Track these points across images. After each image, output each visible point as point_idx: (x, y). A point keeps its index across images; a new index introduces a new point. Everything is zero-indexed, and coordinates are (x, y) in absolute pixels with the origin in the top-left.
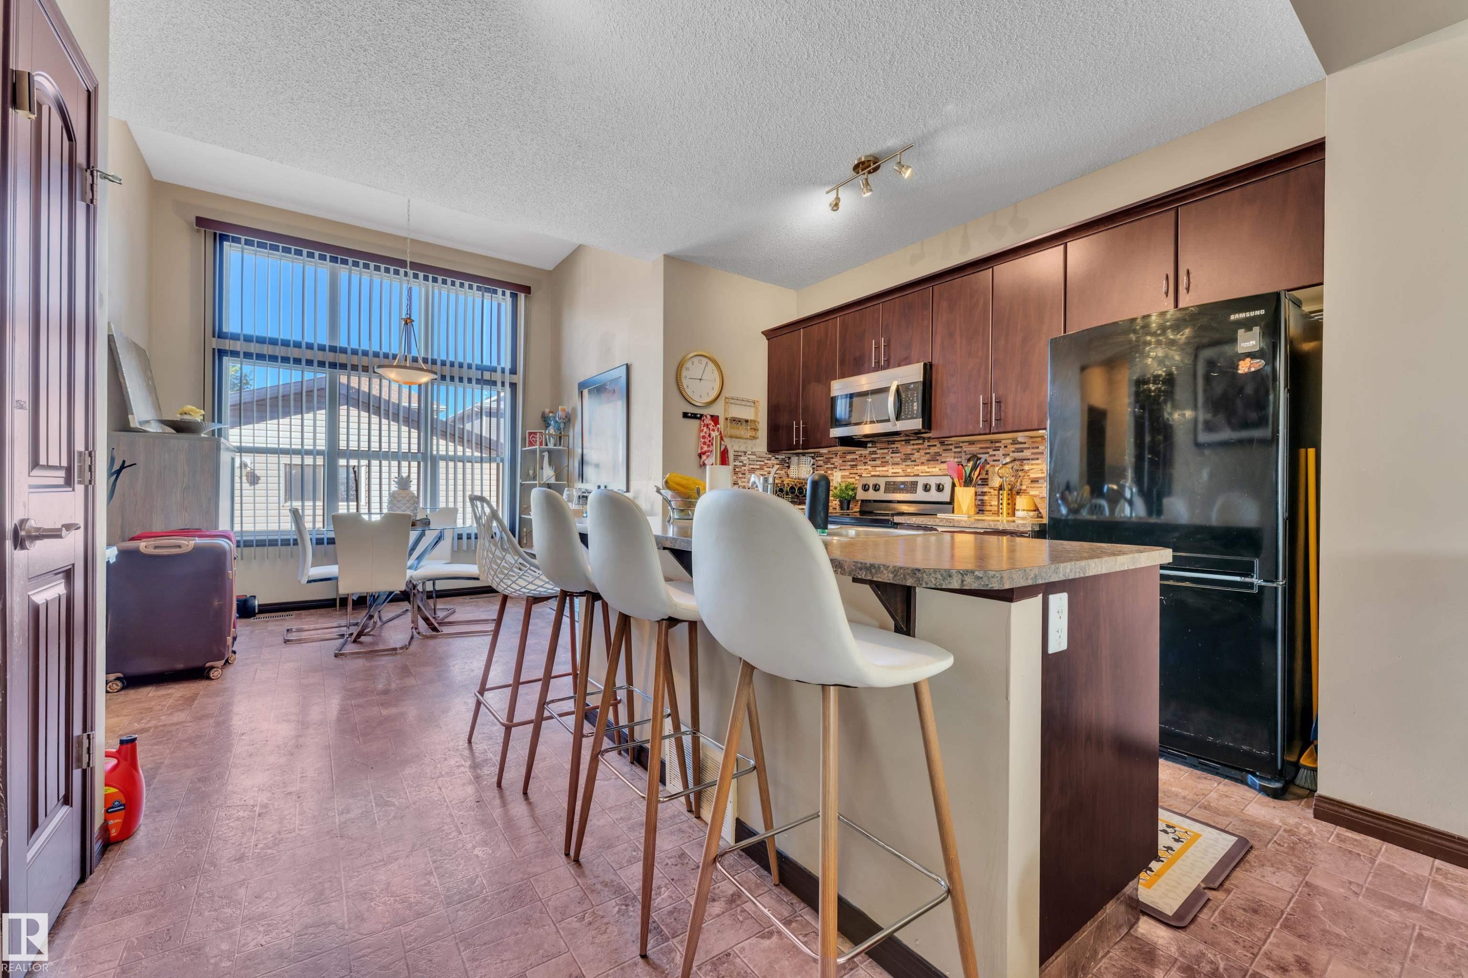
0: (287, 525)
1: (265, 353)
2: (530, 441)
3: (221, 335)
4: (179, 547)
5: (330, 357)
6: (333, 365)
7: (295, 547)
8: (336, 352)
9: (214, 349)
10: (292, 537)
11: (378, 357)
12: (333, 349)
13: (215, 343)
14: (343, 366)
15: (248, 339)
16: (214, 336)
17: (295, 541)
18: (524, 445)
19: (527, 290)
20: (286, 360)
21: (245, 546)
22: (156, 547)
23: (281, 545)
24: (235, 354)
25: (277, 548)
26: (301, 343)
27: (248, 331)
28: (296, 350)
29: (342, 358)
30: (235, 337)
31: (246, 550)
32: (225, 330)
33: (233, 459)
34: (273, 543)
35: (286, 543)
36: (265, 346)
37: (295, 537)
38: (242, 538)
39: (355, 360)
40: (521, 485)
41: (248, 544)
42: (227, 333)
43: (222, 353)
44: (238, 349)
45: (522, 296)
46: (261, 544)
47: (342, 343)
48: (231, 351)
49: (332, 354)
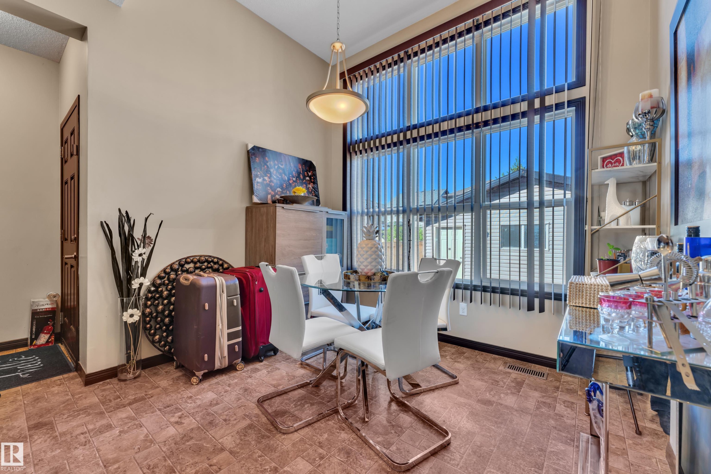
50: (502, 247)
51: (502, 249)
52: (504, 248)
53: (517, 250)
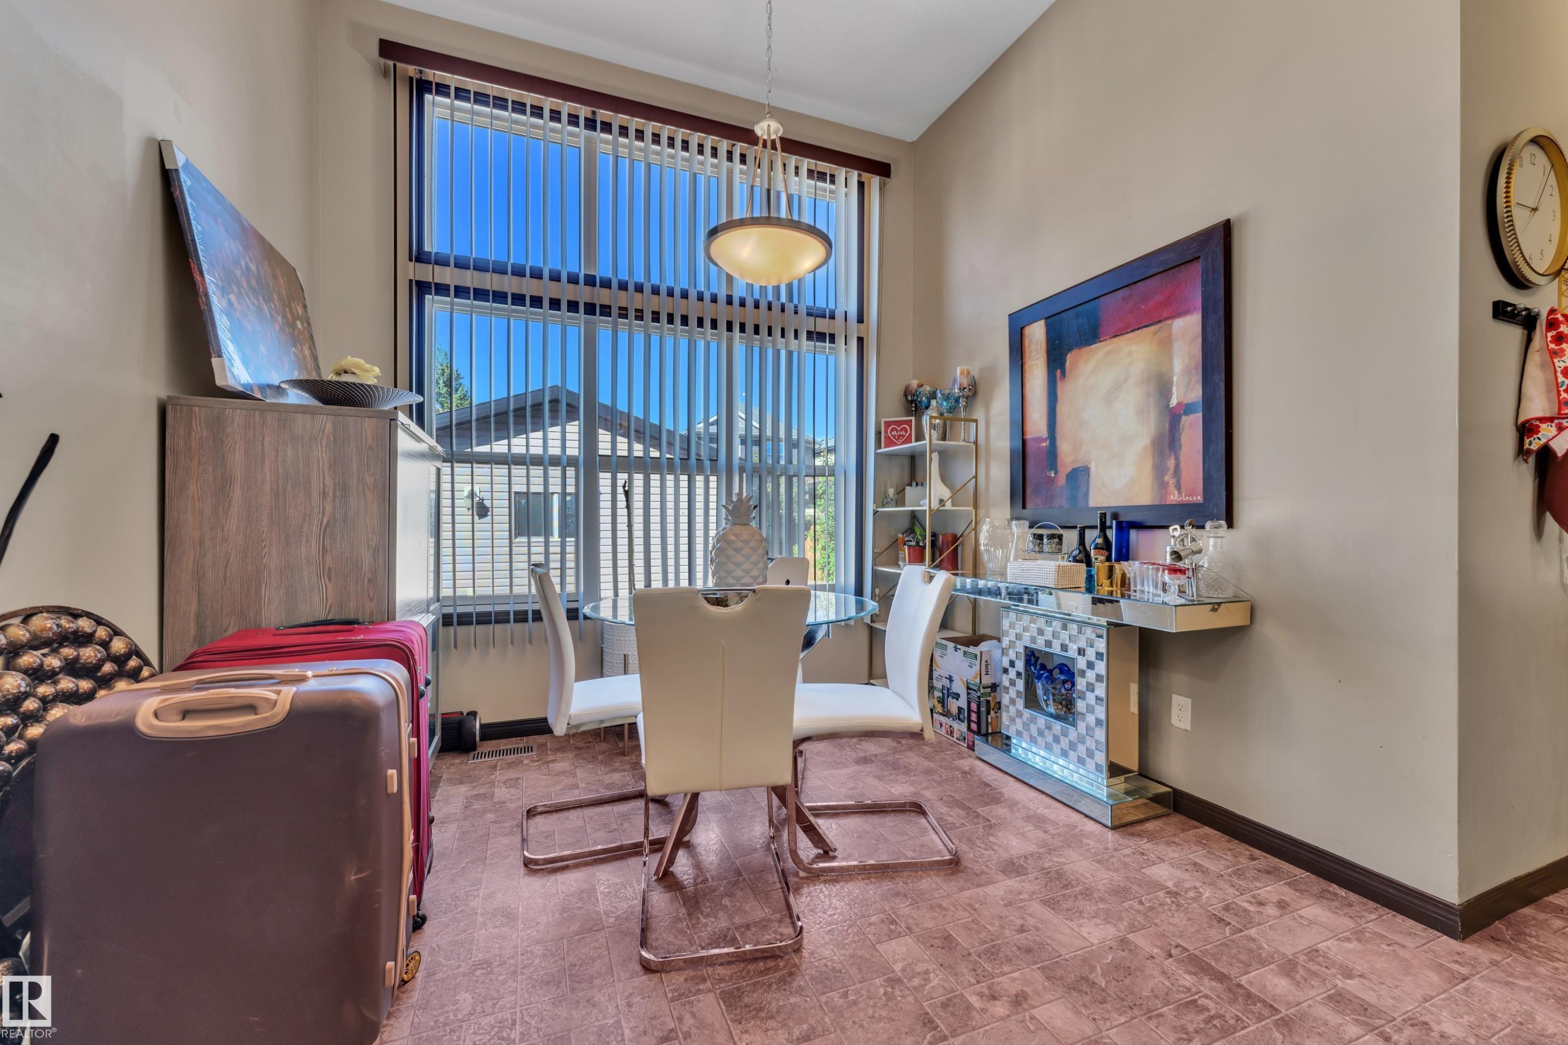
0: (524, 585)
1: (488, 287)
2: (887, 438)
3: (420, 257)
4: (250, 707)
5: (583, 294)
6: (590, 309)
7: (537, 624)
8: (594, 285)
9: (411, 281)
10: (530, 607)
11: (658, 294)
12: (590, 281)
13: (411, 271)
14: (606, 310)
15: (461, 265)
16: (411, 260)
17: (537, 616)
18: (878, 445)
19: (882, 169)
20: (519, 299)
21: (459, 624)
22: (186, 713)
23: (515, 621)
24: (442, 289)
25: (508, 626)
26: (541, 270)
27: (460, 250)
28: (535, 281)
29: (602, 296)
30: (442, 261)
31: (462, 630)
32: (427, 248)
33: (439, 470)
34: (502, 618)
35: (521, 617)
36: (488, 275)
37: (536, 607)
38: (455, 609)
39: (623, 299)
40: (875, 513)
41: (465, 620)
42: (430, 253)
43: (422, 288)
44: (447, 281)
45: (874, 182)
46: (484, 619)
47: (603, 270)
48: (436, 284)
49: (588, 289)
50: (516, 537)
51: (517, 540)
52: (519, 539)
53: (541, 542)
